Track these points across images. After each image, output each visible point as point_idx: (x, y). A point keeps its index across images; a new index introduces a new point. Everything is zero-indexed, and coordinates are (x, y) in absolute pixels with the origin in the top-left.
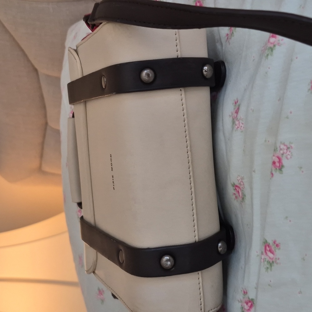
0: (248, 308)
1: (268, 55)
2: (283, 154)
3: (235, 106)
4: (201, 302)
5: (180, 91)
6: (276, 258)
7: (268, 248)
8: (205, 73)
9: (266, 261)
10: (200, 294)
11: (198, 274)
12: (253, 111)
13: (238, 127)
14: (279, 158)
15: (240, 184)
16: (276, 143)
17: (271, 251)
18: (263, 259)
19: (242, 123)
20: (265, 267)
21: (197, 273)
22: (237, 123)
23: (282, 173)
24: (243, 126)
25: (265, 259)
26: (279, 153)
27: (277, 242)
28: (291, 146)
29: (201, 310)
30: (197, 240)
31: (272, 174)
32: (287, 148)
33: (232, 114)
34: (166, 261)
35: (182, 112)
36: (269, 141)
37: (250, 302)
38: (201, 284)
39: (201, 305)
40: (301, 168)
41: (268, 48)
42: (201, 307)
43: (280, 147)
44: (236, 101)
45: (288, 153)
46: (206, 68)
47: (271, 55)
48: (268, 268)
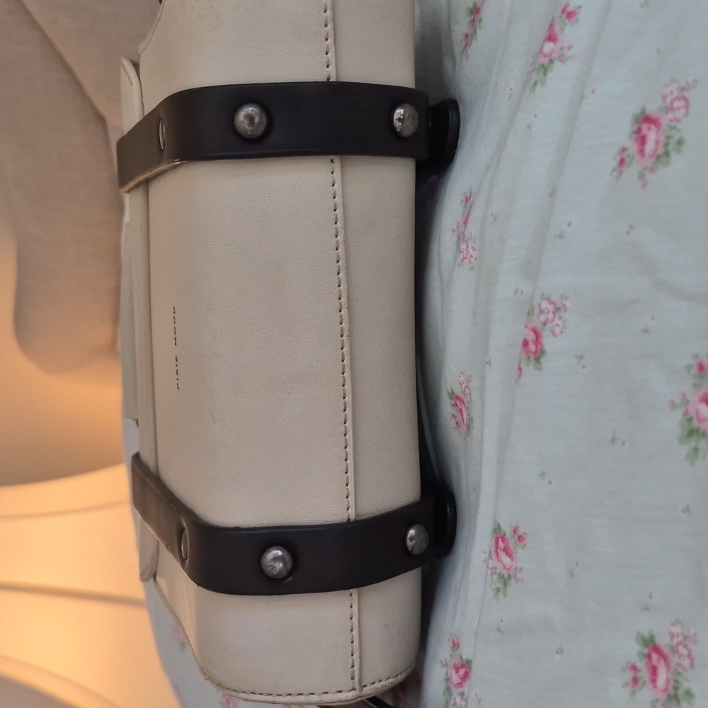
0: (459, 681)
1: (535, 84)
2: (545, 324)
3: (465, 206)
4: (353, 661)
5: (330, 164)
6: (516, 568)
7: (501, 545)
8: (397, 124)
9: (495, 573)
10: (352, 643)
11: (351, 595)
12: (495, 219)
13: (464, 258)
14: (535, 331)
15: (464, 392)
16: (532, 297)
17: (506, 551)
18: (492, 569)
19: (472, 248)
20: (494, 587)
21: (348, 592)
22: (463, 246)
23: (539, 369)
24: (474, 254)
25: (496, 568)
26: (537, 321)
27: (520, 532)
28: (564, 306)
29: (353, 678)
30: (353, 518)
31: (520, 369)
32: (554, 309)
33: (458, 226)
34: (275, 559)
35: (333, 215)
36: (522, 293)
37: (463, 666)
38: (355, 620)
39: (353, 667)
40: (581, 357)
41: (537, 66)
42: (353, 672)
43: (540, 305)
44: (469, 194)
45: (557, 321)
46: (399, 112)
47: (543, 84)
48: (498, 590)
